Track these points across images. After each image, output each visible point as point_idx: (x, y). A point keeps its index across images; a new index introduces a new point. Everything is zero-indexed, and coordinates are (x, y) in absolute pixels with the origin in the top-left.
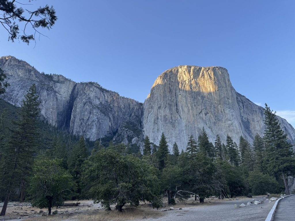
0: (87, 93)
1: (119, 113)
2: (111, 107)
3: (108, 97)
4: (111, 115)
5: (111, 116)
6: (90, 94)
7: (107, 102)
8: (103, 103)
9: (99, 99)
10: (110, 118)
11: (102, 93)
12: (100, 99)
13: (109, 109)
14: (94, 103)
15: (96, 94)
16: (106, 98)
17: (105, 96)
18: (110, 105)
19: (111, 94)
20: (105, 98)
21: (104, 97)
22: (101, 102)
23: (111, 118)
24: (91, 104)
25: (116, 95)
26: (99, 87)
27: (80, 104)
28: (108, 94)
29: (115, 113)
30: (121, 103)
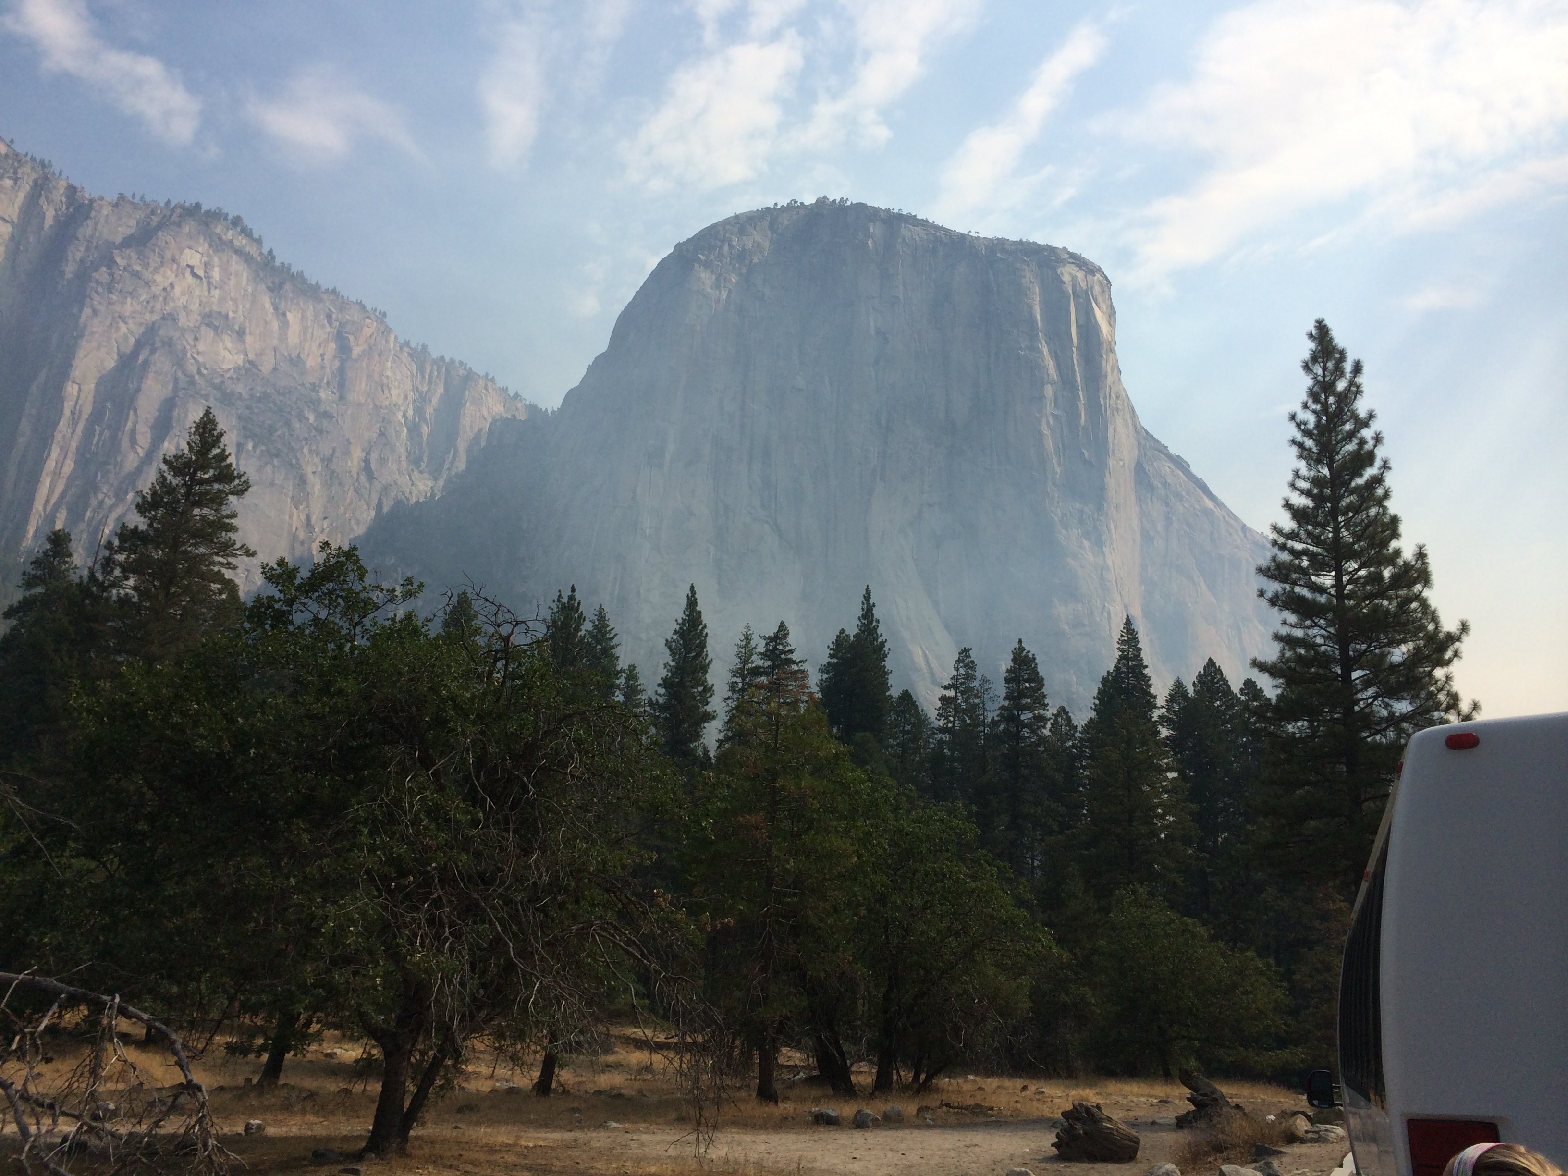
0: (158, 278)
1: (374, 456)
2: (322, 409)
3: (305, 330)
4: (317, 460)
5: (309, 470)
6: (177, 290)
7: (296, 362)
8: (267, 366)
9: (241, 334)
10: (302, 481)
11: (266, 301)
12: (249, 339)
13: (302, 417)
14: (200, 359)
15: (222, 300)
16: (293, 336)
17: (285, 325)
18: (315, 388)
19: (329, 317)
20: (283, 338)
21: (275, 325)
22: (251, 356)
23: (311, 478)
24: (180, 362)
25: (367, 332)
26: (252, 249)
27: (99, 347)
28: (310, 313)
29: (347, 453)
30: (394, 392)
